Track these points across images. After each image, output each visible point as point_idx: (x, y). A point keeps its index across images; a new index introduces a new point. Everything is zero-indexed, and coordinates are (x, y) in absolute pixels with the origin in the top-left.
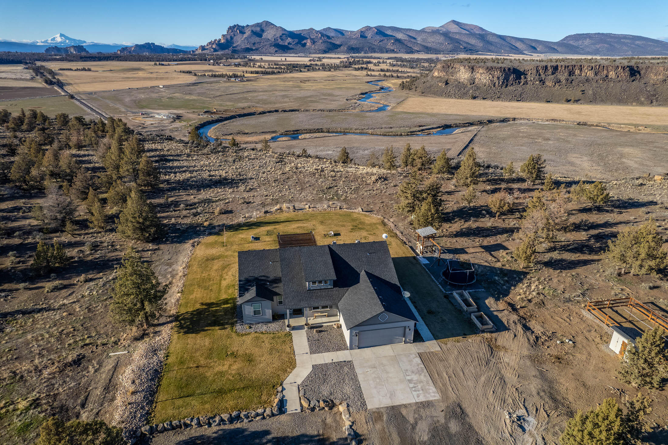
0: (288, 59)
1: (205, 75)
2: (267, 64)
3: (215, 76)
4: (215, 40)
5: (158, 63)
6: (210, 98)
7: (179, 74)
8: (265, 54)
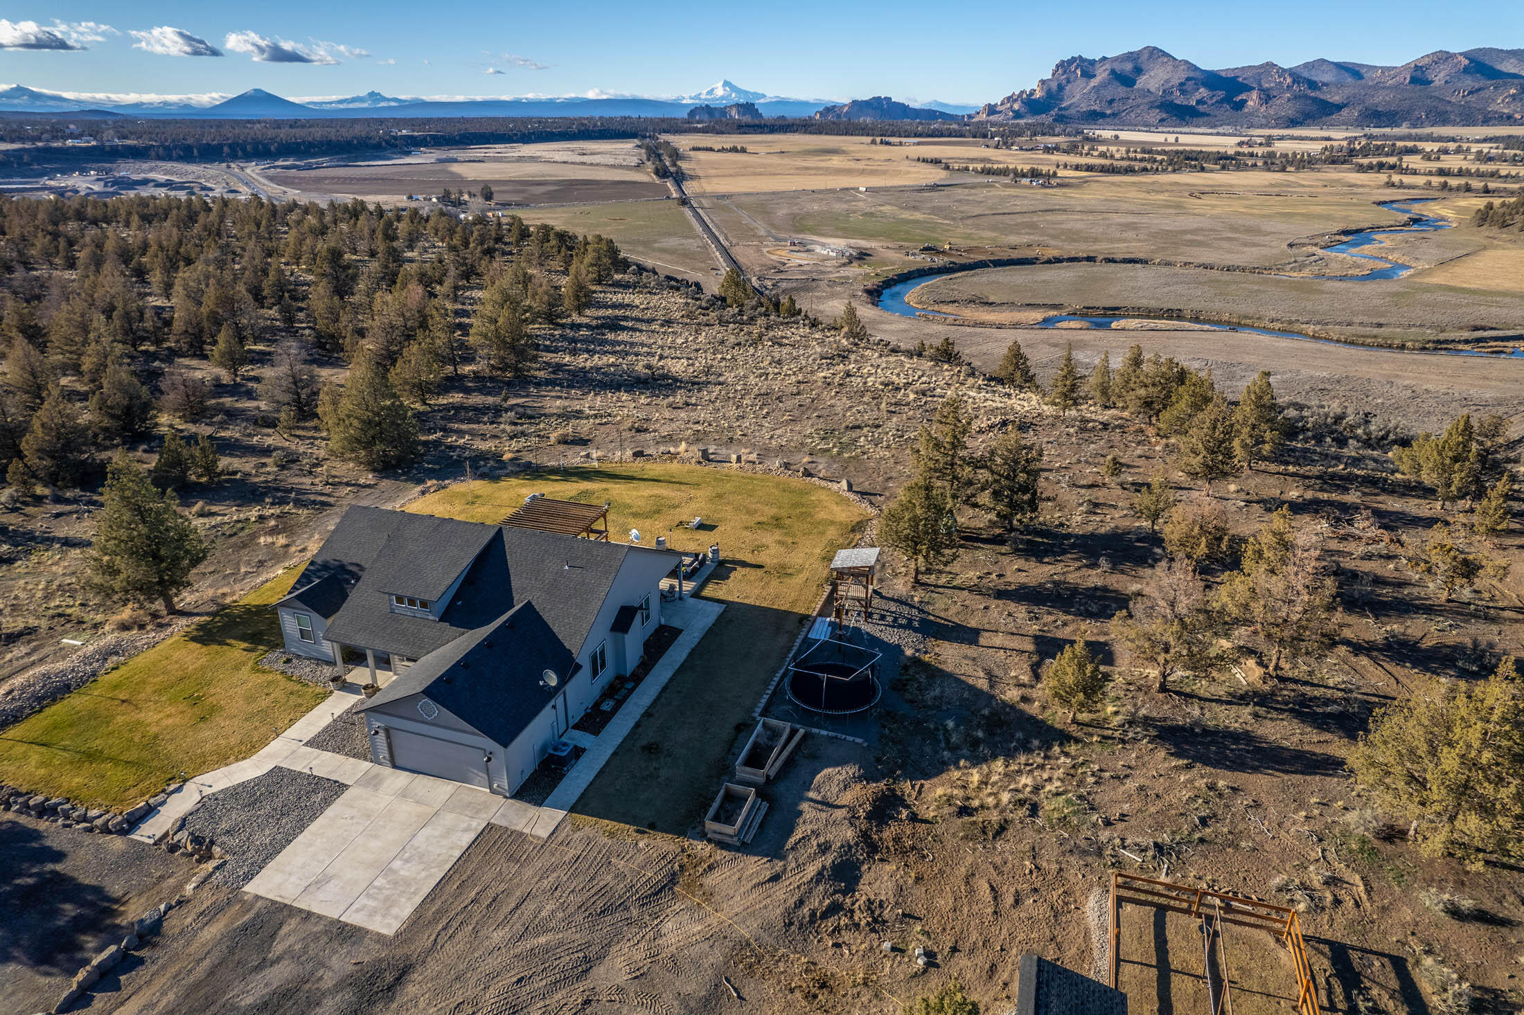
0: (1183, 139)
1: (967, 169)
2: (1123, 149)
3: (988, 172)
4: (1023, 93)
5: (878, 139)
6: (954, 219)
7: (915, 163)
8: (1132, 126)
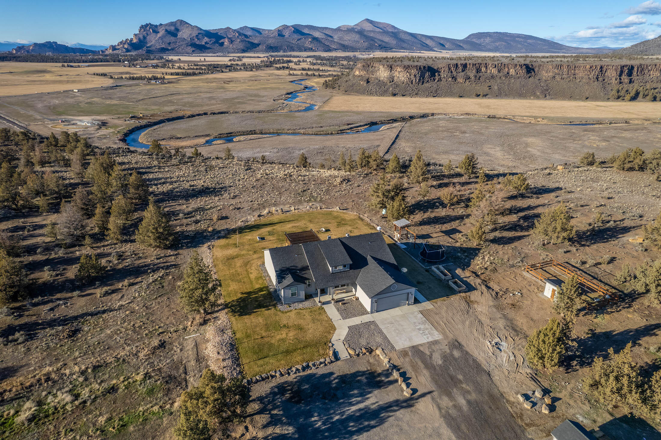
0: (207, 59)
1: (122, 78)
2: (186, 65)
3: (133, 79)
4: (127, 40)
5: (66, 64)
6: (133, 102)
7: (93, 76)
8: (182, 54)
